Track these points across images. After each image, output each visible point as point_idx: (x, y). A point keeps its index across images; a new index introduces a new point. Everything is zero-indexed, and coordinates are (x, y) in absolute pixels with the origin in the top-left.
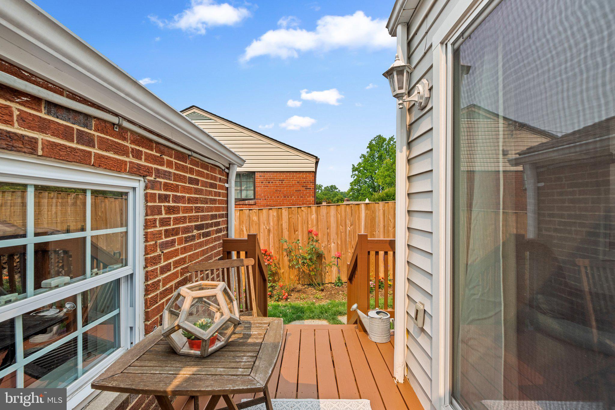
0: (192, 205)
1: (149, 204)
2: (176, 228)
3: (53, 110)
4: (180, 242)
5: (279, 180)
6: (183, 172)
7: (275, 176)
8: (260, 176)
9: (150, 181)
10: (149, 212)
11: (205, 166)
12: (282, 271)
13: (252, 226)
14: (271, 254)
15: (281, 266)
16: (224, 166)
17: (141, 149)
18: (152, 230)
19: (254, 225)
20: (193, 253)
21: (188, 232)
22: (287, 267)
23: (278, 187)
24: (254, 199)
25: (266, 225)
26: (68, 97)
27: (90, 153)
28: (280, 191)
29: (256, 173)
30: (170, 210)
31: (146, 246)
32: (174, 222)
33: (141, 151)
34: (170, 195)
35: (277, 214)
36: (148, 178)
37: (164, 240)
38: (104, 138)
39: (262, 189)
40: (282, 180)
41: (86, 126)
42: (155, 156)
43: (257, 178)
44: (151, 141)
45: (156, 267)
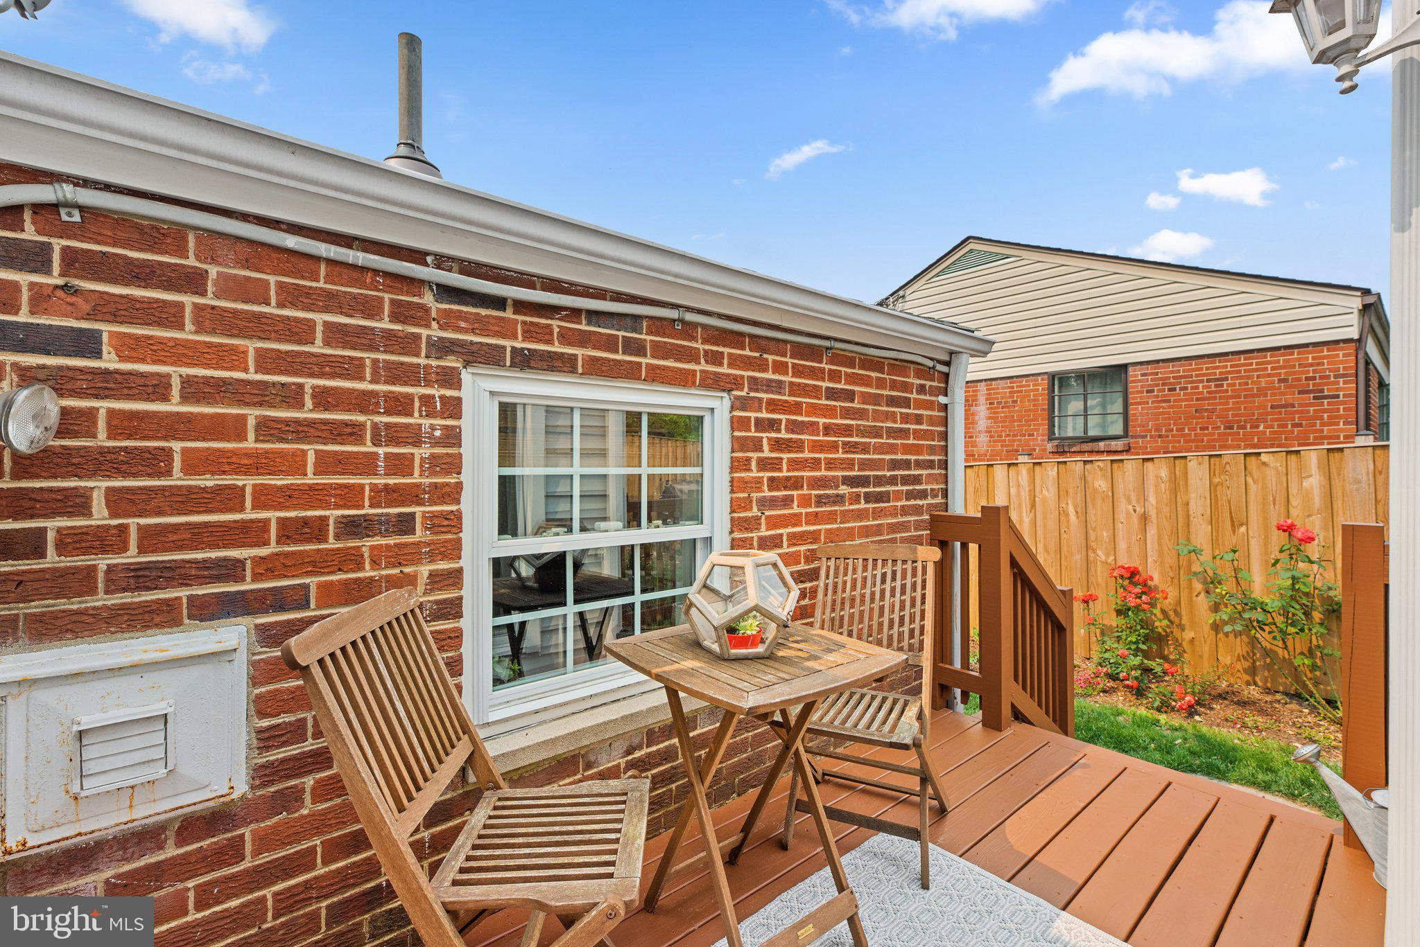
0: (836, 439)
1: (737, 434)
2: (796, 477)
3: (594, 319)
4: (805, 501)
5: (1208, 381)
6: (813, 379)
7: (1193, 370)
8: (1142, 375)
9: (737, 398)
10: (736, 446)
11: (876, 364)
12: (1188, 635)
13: (1093, 504)
14: (1149, 583)
15: (1185, 621)
16: (932, 359)
17: (721, 349)
18: (743, 475)
19: (1099, 501)
20: (837, 528)
21: (825, 487)
22: (1207, 629)
23: (1204, 399)
24: (1126, 435)
25: (1134, 503)
26: (612, 299)
27: (640, 364)
28: (1213, 411)
29: (1130, 369)
30: (778, 445)
31: (732, 498)
32: (788, 466)
33: (722, 353)
34: (781, 420)
35: (1171, 473)
36: (735, 393)
37: (767, 494)
38: (659, 342)
39: (1149, 408)
40: (1218, 380)
41: (634, 330)
42: (748, 357)
43: (1134, 382)
44: (741, 334)
45: (750, 535)
